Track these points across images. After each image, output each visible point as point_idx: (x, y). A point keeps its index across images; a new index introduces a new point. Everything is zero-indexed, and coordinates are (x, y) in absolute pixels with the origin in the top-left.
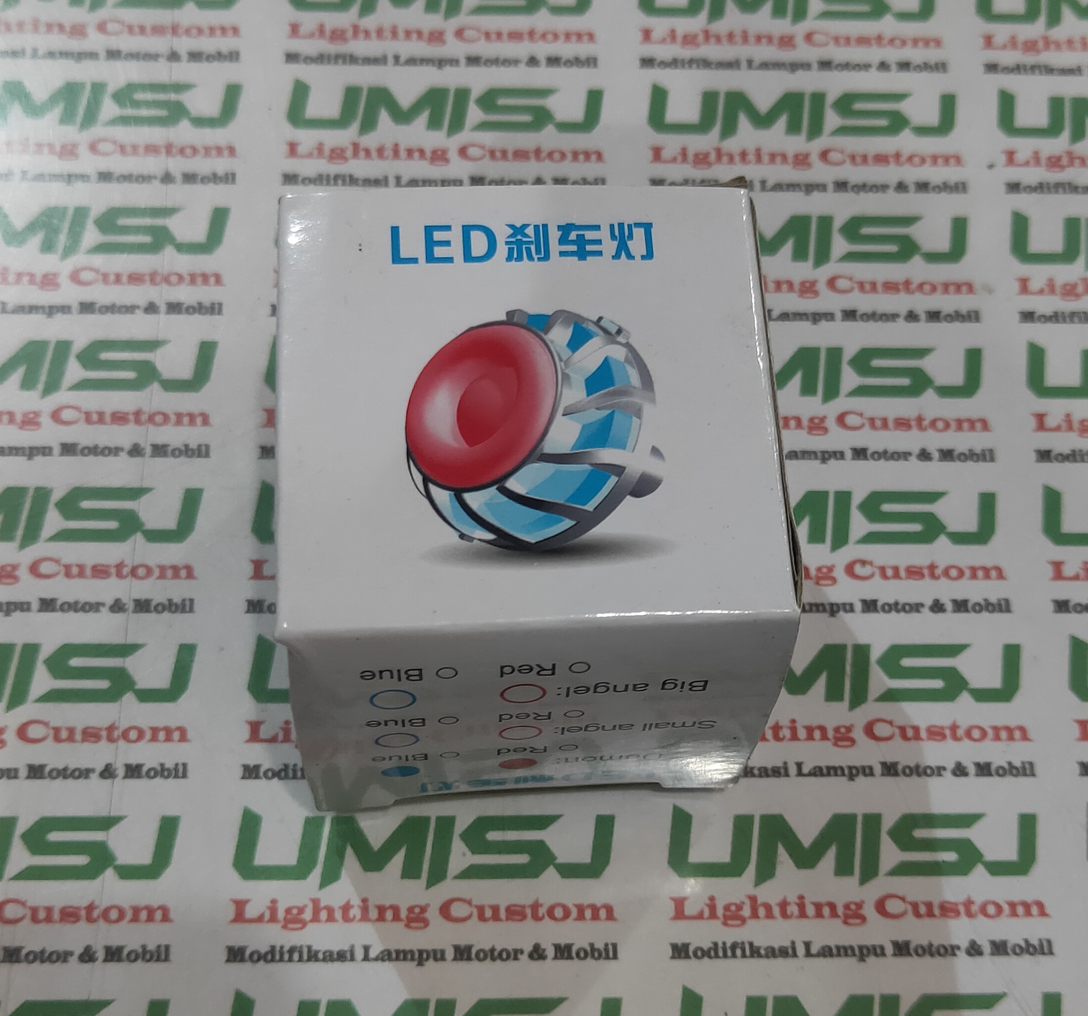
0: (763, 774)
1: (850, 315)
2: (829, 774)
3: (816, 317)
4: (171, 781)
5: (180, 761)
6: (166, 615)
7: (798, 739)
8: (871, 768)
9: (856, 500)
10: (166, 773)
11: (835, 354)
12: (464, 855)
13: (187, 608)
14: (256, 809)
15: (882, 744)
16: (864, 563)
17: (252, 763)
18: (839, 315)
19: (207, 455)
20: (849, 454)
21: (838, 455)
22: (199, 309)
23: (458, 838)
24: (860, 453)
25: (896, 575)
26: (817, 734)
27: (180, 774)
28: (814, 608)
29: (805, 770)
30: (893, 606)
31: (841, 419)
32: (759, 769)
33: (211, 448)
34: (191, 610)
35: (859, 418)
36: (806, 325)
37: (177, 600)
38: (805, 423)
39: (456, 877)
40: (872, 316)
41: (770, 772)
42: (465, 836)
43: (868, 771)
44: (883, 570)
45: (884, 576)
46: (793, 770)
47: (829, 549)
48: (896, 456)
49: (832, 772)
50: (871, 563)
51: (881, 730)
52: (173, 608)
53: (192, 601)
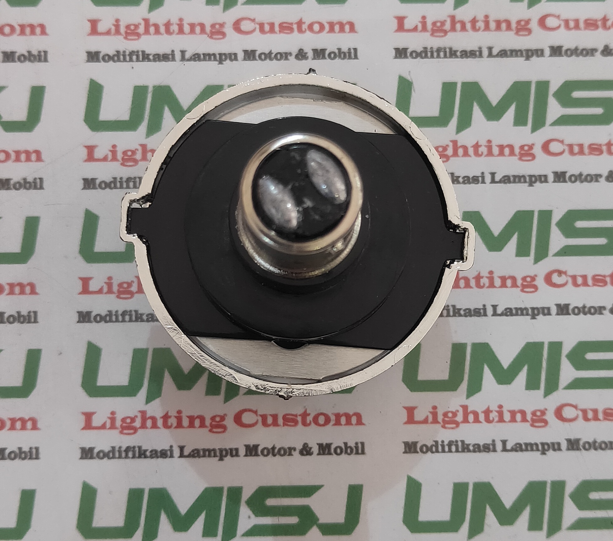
0: (477, 449)
1: (556, 51)
2: (527, 450)
3: (529, 54)
4: (26, 462)
5: (34, 446)
6: (16, 325)
7: (504, 421)
8: (559, 444)
9: (556, 217)
10: (23, 456)
11: (543, 86)
12: (249, 517)
13: (33, 320)
14: (93, 483)
15: (567, 424)
16: (560, 273)
17: (87, 446)
18: (547, 52)
19: (41, 188)
20: (551, 178)
21: (543, 179)
22: (30, 57)
23: (245, 504)
24: (560, 177)
25: (585, 284)
26: (519, 417)
27: (34, 456)
28: (519, 312)
29: (509, 447)
30: (581, 309)
31: (546, 147)
32: (474, 446)
33: (44, 180)
34: (36, 321)
35: (560, 144)
36: (521, 60)
37: (24, 312)
38: (517, 151)
39: (244, 535)
40: (575, 52)
41: (482, 448)
42: (250, 503)
43: (556, 447)
44: (574, 278)
45: (575, 284)
46: (499, 446)
47: (533, 261)
48: (589, 178)
49: (529, 448)
50: (565, 273)
51: (568, 413)
52: (22, 319)
53: (35, 313)
